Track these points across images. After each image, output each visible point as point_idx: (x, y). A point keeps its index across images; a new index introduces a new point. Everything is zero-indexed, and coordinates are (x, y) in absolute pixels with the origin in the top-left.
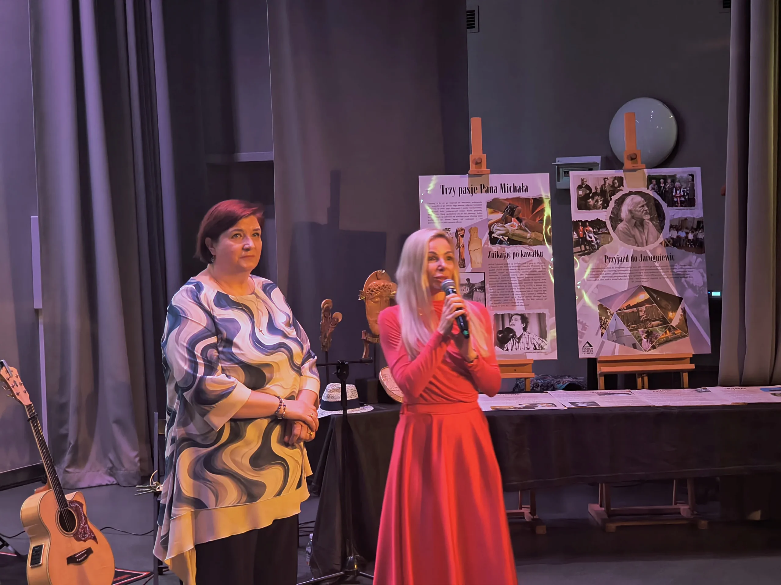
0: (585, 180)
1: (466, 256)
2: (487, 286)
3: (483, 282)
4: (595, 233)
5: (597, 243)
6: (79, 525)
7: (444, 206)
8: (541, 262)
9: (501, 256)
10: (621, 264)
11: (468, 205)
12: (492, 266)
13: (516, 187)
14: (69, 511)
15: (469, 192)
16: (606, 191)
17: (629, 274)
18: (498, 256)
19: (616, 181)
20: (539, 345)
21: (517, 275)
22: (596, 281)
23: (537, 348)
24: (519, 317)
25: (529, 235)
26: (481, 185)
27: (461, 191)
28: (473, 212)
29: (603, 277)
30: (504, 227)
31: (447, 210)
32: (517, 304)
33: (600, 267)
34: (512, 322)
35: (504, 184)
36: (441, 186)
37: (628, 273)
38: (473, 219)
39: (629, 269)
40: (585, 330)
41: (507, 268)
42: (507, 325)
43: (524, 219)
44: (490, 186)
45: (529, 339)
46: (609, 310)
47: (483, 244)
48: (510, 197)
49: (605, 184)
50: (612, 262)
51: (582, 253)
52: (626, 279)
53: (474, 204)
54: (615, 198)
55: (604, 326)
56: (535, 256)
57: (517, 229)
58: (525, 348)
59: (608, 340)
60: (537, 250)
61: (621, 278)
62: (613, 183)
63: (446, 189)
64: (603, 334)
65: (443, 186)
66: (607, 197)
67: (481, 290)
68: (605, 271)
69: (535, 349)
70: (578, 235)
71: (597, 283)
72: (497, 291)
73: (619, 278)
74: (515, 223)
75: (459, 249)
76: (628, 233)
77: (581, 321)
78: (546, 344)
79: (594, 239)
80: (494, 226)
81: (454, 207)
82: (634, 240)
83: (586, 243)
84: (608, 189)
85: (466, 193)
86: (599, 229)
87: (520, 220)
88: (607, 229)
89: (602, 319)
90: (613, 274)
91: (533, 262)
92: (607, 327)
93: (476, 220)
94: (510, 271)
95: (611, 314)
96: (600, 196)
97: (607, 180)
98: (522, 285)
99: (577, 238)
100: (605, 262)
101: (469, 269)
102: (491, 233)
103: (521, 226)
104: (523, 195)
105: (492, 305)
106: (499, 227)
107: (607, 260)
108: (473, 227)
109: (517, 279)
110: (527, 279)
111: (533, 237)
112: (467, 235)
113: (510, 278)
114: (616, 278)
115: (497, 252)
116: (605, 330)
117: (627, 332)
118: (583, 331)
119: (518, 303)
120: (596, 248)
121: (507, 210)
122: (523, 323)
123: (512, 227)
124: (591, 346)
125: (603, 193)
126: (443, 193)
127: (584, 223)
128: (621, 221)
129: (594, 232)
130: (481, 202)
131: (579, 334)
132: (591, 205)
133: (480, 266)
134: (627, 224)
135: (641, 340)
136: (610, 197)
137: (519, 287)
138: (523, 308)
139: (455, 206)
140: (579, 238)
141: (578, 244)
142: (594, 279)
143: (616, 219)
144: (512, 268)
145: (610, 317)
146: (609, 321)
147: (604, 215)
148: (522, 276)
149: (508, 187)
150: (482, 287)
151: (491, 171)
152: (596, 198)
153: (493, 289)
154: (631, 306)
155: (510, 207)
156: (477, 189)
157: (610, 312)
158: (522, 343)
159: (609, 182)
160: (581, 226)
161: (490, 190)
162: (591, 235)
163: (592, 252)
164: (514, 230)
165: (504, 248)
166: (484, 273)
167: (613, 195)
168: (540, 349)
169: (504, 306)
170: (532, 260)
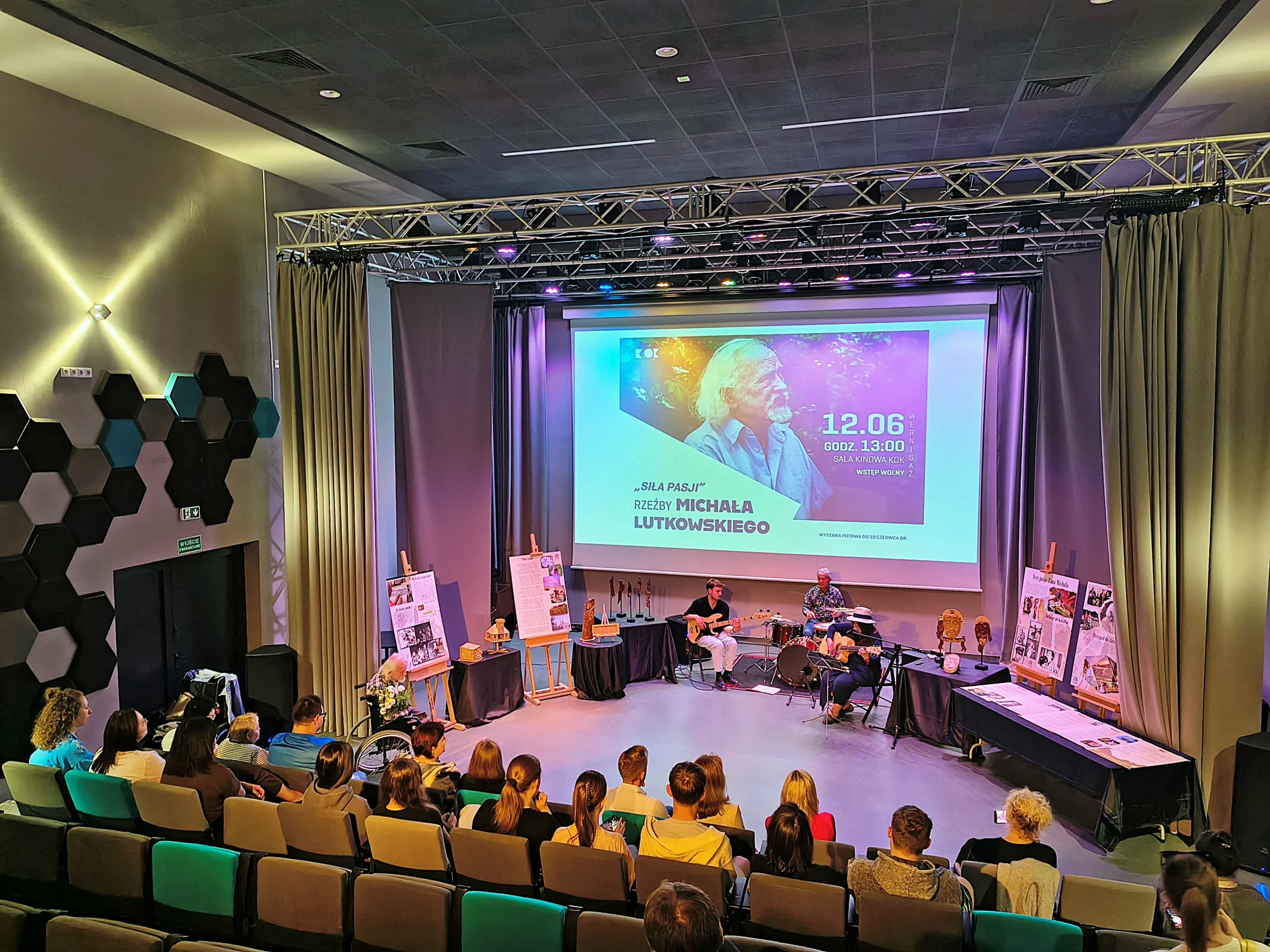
1: (1037, 613)
2: (1042, 631)
3: (1041, 629)
4: (1092, 619)
5: (1092, 625)
7: (1032, 585)
8: (1066, 626)
9: (1050, 618)
10: (1100, 640)
11: (1043, 588)
12: (1046, 622)
13: (1063, 583)
16: (1102, 597)
17: (1103, 648)
19: (1108, 593)
20: (1055, 671)
24: (1051, 653)
25: (1064, 611)
27: (1039, 579)
28: (1044, 592)
29: (1090, 645)
30: (1055, 603)
31: (1034, 587)
32: (1052, 645)
33: (1090, 639)
34: (1048, 654)
35: (1058, 581)
39: (1103, 644)
40: (1076, 671)
42: (1045, 655)
43: (1064, 602)
44: (1053, 580)
45: (1053, 666)
46: (1089, 663)
47: (1045, 609)
48: (1059, 588)
49: (1103, 593)
50: (1096, 638)
51: (1084, 628)
52: (1101, 650)
55: (1085, 671)
56: (1065, 623)
58: (1050, 670)
59: (1085, 680)
60: (1066, 620)
61: (1099, 648)
62: (1106, 594)
63: (1034, 576)
66: (1102, 601)
67: (1039, 633)
68: (1092, 642)
70: (1085, 618)
71: (1087, 647)
72: (1045, 635)
74: (1059, 602)
75: (1034, 608)
76: (1107, 624)
77: (1076, 665)
78: (1059, 671)
79: (1091, 622)
80: (1051, 601)
82: (1109, 629)
83: (1087, 623)
85: (1041, 581)
86: (1094, 618)
87: (1062, 602)
88: (1098, 619)
89: (1084, 667)
90: (1096, 644)
93: (1044, 596)
96: (1099, 600)
97: (1103, 591)
99: (1083, 619)
101: (1036, 620)
102: (1049, 605)
104: (1066, 588)
105: (1042, 642)
107: (1094, 636)
108: (1042, 599)
109: (1055, 632)
110: (1059, 634)
111: (1067, 613)
112: (1039, 603)
113: (1052, 631)
114: (1096, 647)
115: (1050, 615)
116: (1085, 674)
117: (1094, 679)
120: (1091, 627)
121: (1057, 595)
122: (1052, 656)
123: (1058, 604)
124: (1076, 681)
125: (1100, 598)
126: (1033, 579)
127: (1088, 612)
128: (1106, 616)
130: (1048, 587)
131: (1073, 673)
132: (1094, 603)
133: (1041, 620)
134: (1107, 619)
135: (1100, 687)
136: (1104, 601)
137: (1055, 637)
138: (1054, 648)
139: (1037, 586)
141: (1084, 622)
142: (1086, 644)
143: (1103, 615)
144: (1054, 626)
145: (1089, 668)
146: (1088, 670)
147: (1098, 610)
149: (1060, 583)
150: (1040, 631)
151: (1054, 572)
152: (1097, 599)
154: (1100, 665)
155: (1059, 593)
156: (1046, 580)
158: (1049, 666)
159: (1105, 592)
161: (1051, 582)
162: (1090, 620)
163: (1088, 629)
164: (1059, 606)
165: (1053, 614)
166: (1042, 624)
168: (1056, 673)
169: (1046, 644)
170: (1063, 625)
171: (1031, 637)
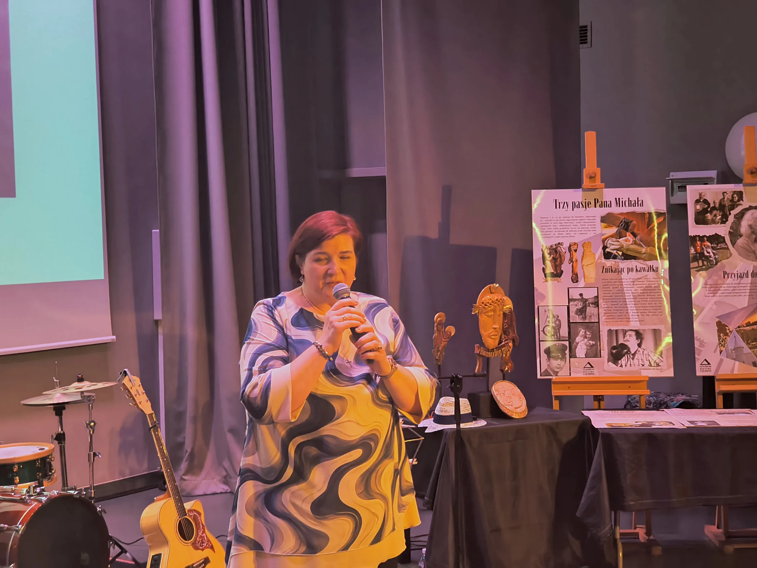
0: (703, 194)
1: (579, 271)
2: (601, 301)
3: (597, 297)
5: (715, 259)
6: (197, 534)
7: (557, 220)
8: (656, 277)
9: (615, 272)
10: (740, 280)
11: (582, 220)
12: (606, 281)
13: (631, 201)
14: (187, 519)
15: (582, 207)
16: (725, 206)
17: (749, 291)
18: (612, 270)
19: (735, 196)
20: (655, 362)
21: (631, 290)
22: (715, 297)
23: (653, 365)
24: (633, 333)
25: (644, 250)
26: (595, 199)
27: (574, 205)
28: (586, 226)
29: (721, 293)
30: (619, 241)
31: (560, 224)
32: (631, 320)
33: (719, 283)
34: (627, 338)
35: (619, 199)
36: (555, 201)
37: (748, 289)
38: (586, 233)
39: (749, 285)
40: (703, 347)
41: (621, 283)
42: (621, 341)
43: (639, 234)
44: (604, 200)
45: (644, 355)
46: (727, 327)
47: (596, 259)
48: (624, 212)
49: (724, 198)
50: (731, 278)
51: (699, 268)
52: (745, 296)
53: (587, 218)
54: (733, 212)
55: (722, 343)
56: (651, 271)
57: (632, 244)
58: (640, 365)
59: (727, 357)
60: (653, 266)
61: (741, 294)
62: (733, 197)
63: (559, 203)
64: (722, 351)
65: (556, 200)
66: (726, 212)
67: (595, 305)
68: (724, 287)
69: (651, 365)
70: (696, 250)
71: (715, 299)
72: (610, 306)
73: (739, 294)
74: (630, 237)
75: (572, 263)
76: (749, 248)
77: (698, 338)
78: (662, 361)
79: (712, 254)
80: (608, 241)
81: (567, 222)
82: (754, 255)
83: (703, 258)
84: (727, 203)
85: (579, 207)
86: (717, 244)
87: (635, 235)
88: (726, 244)
89: (721, 336)
90: (733, 290)
91: (649, 277)
92: (726, 344)
93: (591, 234)
94: (624, 286)
95: (730, 332)
96: (719, 211)
97: (725, 194)
98: (636, 300)
99: (694, 254)
100: (724, 277)
102: (605, 248)
103: (635, 241)
104: (638, 209)
105: (606, 320)
106: (612, 241)
107: (726, 276)
108: (586, 242)
109: (631, 294)
110: (642, 294)
111: (648, 252)
112: (580, 250)
113: (624, 293)
114: (736, 294)
115: (611, 267)
116: (724, 347)
117: (746, 349)
118: (701, 348)
119: (633, 318)
120: (715, 263)
121: (622, 225)
122: (637, 339)
123: (626, 241)
124: (709, 364)
125: (722, 207)
126: (556, 208)
127: (702, 238)
128: (741, 236)
129: (712, 247)
130: (595, 217)
131: (696, 351)
132: (709, 219)
133: (593, 281)
134: (747, 239)
136: (730, 211)
137: (633, 303)
138: (638, 324)
139: (569, 220)
140: (696, 253)
141: (695, 259)
142: (712, 295)
143: (735, 234)
144: (626, 283)
145: (729, 334)
146: (728, 338)
147: (723, 230)
148: (637, 292)
149: (622, 201)
150: (596, 302)
151: (605, 185)
152: (715, 212)
153: (607, 305)
154: (751, 323)
155: (624, 221)
156: (590, 204)
157: (729, 330)
158: (637, 359)
159: (728, 196)
160: (699, 241)
161: (604, 204)
162: (709, 250)
163: (710, 268)
164: (629, 245)
165: (618, 262)
166: (598, 288)
167: (733, 210)
168: (656, 366)
169: (618, 321)
170: (647, 276)
171: (577, 319)
